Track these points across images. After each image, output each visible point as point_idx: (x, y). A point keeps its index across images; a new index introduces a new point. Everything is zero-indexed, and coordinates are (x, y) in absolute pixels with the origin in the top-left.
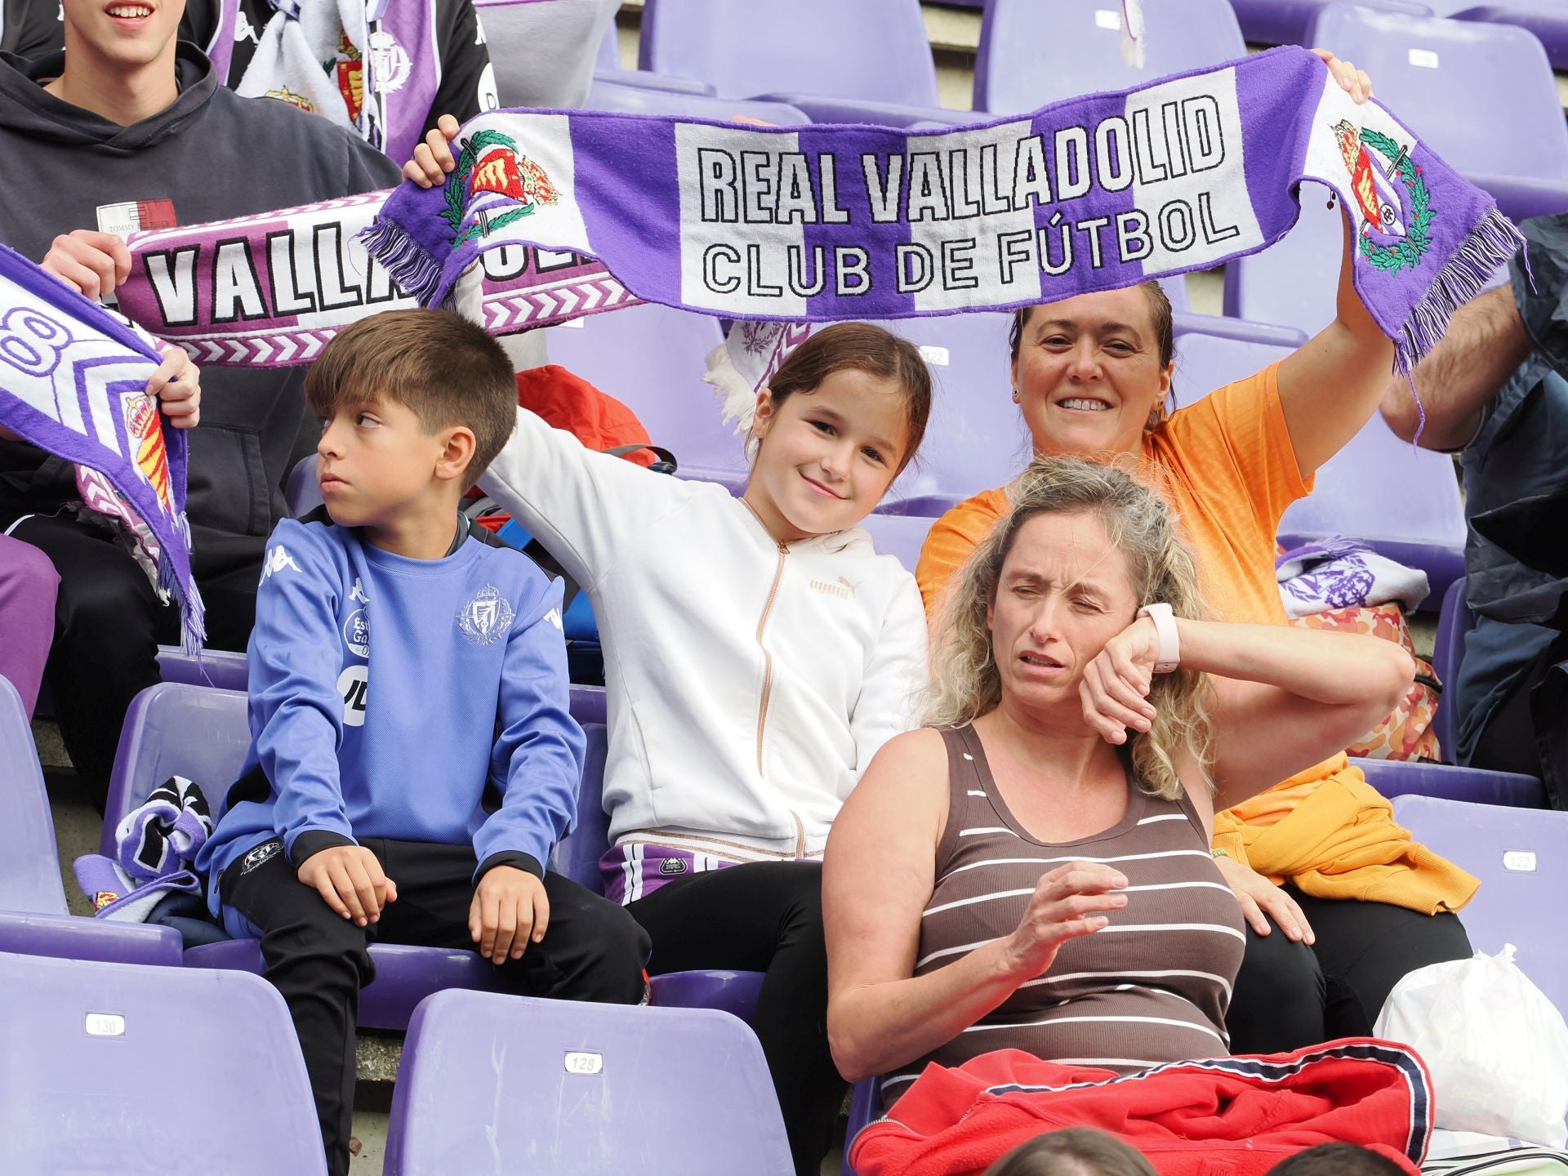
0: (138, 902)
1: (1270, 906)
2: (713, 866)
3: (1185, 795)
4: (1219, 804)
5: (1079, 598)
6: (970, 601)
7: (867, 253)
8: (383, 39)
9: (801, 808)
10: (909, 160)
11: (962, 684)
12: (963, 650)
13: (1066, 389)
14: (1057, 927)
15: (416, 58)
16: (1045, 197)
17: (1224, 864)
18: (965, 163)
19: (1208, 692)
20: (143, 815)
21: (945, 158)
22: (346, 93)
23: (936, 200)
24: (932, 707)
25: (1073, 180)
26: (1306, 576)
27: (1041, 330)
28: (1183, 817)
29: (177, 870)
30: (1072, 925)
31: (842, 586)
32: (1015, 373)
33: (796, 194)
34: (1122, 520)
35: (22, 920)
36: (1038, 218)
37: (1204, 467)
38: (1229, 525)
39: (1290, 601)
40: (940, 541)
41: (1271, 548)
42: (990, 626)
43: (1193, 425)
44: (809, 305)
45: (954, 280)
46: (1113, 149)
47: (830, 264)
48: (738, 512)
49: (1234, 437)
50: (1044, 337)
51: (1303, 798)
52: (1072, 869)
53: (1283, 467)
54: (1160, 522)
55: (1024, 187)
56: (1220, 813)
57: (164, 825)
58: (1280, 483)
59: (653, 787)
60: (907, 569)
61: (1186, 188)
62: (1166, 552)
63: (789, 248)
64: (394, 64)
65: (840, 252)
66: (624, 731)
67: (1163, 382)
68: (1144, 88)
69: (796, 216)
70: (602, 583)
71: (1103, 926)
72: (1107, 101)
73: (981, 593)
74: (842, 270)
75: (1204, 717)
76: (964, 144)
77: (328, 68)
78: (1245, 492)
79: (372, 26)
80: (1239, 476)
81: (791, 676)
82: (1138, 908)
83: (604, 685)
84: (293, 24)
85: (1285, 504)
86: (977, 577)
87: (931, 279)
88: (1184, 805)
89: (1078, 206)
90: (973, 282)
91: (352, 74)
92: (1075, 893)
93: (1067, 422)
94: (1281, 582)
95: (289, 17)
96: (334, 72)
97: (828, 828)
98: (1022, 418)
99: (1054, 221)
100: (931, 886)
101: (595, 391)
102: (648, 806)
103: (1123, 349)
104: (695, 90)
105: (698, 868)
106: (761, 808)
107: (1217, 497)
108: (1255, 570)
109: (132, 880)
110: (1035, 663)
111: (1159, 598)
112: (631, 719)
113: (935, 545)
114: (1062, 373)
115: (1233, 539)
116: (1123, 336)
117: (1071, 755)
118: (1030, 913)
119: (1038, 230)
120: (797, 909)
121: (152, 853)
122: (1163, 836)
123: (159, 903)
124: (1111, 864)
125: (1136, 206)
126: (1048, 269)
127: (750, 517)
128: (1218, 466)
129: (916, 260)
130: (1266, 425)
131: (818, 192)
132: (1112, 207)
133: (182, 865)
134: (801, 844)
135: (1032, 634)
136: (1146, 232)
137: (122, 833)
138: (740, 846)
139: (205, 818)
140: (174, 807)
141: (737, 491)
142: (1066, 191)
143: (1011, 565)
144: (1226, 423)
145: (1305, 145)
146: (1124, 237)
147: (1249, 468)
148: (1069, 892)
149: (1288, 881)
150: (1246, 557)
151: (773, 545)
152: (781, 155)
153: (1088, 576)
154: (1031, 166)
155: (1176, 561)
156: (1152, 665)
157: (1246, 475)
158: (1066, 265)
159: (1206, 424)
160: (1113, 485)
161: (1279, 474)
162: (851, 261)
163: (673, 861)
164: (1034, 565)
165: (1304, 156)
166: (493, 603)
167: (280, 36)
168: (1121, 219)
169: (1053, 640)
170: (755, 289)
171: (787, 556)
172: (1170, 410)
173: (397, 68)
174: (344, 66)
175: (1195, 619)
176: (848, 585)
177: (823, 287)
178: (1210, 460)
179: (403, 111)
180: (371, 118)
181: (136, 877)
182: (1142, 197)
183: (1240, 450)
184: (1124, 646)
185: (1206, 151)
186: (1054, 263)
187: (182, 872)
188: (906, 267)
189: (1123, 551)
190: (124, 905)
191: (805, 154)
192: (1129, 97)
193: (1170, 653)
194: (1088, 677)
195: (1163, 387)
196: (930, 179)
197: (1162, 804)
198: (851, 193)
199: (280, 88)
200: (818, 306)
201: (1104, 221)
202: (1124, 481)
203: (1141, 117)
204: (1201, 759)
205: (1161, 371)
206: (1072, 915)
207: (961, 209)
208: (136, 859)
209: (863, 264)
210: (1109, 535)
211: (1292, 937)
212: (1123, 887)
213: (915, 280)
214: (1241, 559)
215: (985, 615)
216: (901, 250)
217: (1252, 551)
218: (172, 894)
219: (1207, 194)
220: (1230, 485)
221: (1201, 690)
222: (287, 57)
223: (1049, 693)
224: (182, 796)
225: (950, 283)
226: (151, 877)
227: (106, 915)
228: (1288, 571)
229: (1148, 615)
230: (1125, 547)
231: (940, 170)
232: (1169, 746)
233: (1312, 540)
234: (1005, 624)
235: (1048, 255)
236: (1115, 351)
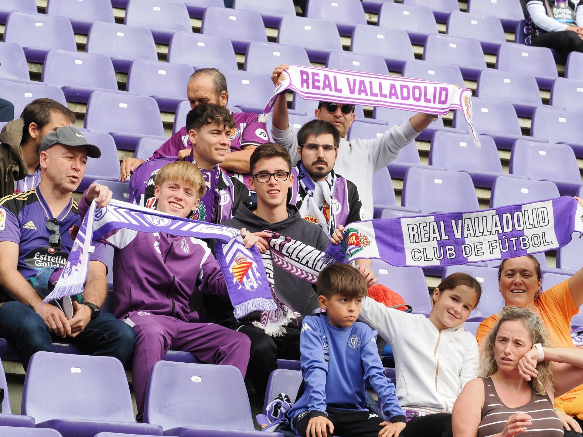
0: (273, 427)
1: (570, 423)
2: (424, 415)
3: (547, 394)
4: (556, 396)
5: (517, 343)
6: (488, 344)
7: (454, 247)
8: (335, 201)
9: (447, 400)
10: (463, 221)
11: (488, 366)
12: (487, 357)
13: (513, 287)
14: (513, 430)
15: (343, 205)
16: (500, 232)
17: (557, 412)
18: (478, 221)
19: (552, 366)
20: (273, 404)
21: (473, 220)
22: (325, 215)
23: (471, 232)
24: (480, 372)
25: (508, 227)
26: (579, 336)
27: (506, 272)
28: (546, 400)
29: (282, 418)
30: (517, 430)
31: (456, 341)
32: (500, 284)
33: (434, 233)
34: (527, 322)
35: (242, 431)
36: (499, 237)
37: (550, 307)
38: (557, 322)
39: (575, 343)
40: (482, 328)
41: (569, 328)
42: (494, 351)
43: (547, 296)
44: (440, 261)
45: (478, 253)
46: (519, 220)
47: (445, 251)
48: (428, 322)
49: (558, 299)
50: (507, 274)
51: (578, 394)
52: (517, 415)
53: (571, 306)
54: (538, 322)
55: (495, 229)
56: (556, 398)
57: (279, 406)
58: (570, 311)
59: (408, 395)
60: (474, 335)
61: (539, 231)
62: (539, 330)
63: (434, 247)
64: (337, 207)
65: (447, 247)
66: (401, 380)
67: (539, 285)
68: (527, 204)
69: (435, 239)
70: (393, 342)
71: (525, 430)
72: (516, 207)
73: (491, 342)
74: (448, 252)
75: (551, 373)
76: (478, 216)
77: (320, 209)
78: (561, 313)
79: (332, 197)
80: (559, 309)
81: (444, 365)
82: (535, 425)
83: (395, 368)
84: (312, 197)
85: (572, 316)
86: (490, 338)
87: (472, 253)
88: (547, 397)
89: (509, 234)
90: (483, 254)
91: (327, 210)
92: (518, 421)
93: (514, 296)
94: (572, 338)
95: (310, 196)
96: (322, 210)
97: (453, 405)
98: (502, 295)
99: (503, 238)
100: (480, 420)
101: (391, 291)
102: (407, 400)
103: (528, 276)
104: (416, 211)
105: (420, 415)
106: (436, 400)
107: (554, 315)
108: (564, 334)
109: (271, 421)
110: (505, 360)
111: (538, 342)
112: (402, 378)
113: (481, 329)
114: (512, 283)
115: (558, 326)
116: (527, 273)
117: (516, 385)
118: (506, 427)
119: (499, 240)
120: (446, 426)
121: (276, 414)
122: (541, 406)
123: (278, 427)
124: (526, 413)
125: (525, 235)
126: (502, 250)
127: (431, 323)
128: (554, 307)
129: (467, 248)
130: (566, 295)
131: (440, 232)
132: (519, 234)
133: (284, 417)
134: (447, 410)
135: (504, 353)
136: (528, 242)
137: (268, 408)
138: (431, 410)
139: (289, 403)
140: (281, 401)
141: (428, 316)
142: (506, 230)
143: (499, 334)
144: (555, 295)
145: (574, 222)
146: (522, 243)
147: (562, 307)
148: (516, 421)
149: (575, 417)
150: (562, 331)
151: (438, 331)
152: (430, 223)
153: (519, 337)
154: (496, 223)
155: (542, 332)
156: (537, 360)
157: (561, 309)
158: (507, 250)
159: (550, 296)
160: (525, 313)
161: (570, 308)
162: (450, 250)
163: (413, 414)
164: (504, 334)
165: (574, 225)
166: (356, 338)
167: (308, 201)
168: (521, 238)
169: (510, 354)
170: (426, 259)
171: (441, 334)
172: (541, 292)
173: (338, 208)
174: (325, 208)
175: (548, 347)
176: (457, 340)
177: (444, 257)
178: (552, 306)
179: (340, 219)
180: (332, 222)
181: (272, 420)
182: (526, 232)
183: (559, 303)
184: (529, 355)
185: (544, 221)
186: (504, 249)
187: (284, 418)
188: (465, 250)
189: (528, 330)
190: (269, 428)
191: (436, 222)
192: (523, 206)
193: (542, 356)
194: (520, 363)
195: (539, 286)
196: (469, 226)
197: (541, 397)
198: (449, 231)
199: (308, 214)
200: (443, 262)
201: (517, 238)
202: (528, 311)
203: (526, 212)
204: (551, 384)
205: (538, 282)
206: (517, 427)
207: (478, 234)
208: (272, 415)
209: (454, 250)
210: (524, 326)
211: (576, 431)
212: (530, 419)
213: (467, 254)
214: (560, 331)
215: (493, 348)
216: (463, 246)
217: (563, 329)
218: (281, 424)
219: (544, 233)
220: (557, 312)
221: (550, 366)
222: (310, 206)
223: (510, 368)
224: (283, 398)
225: (477, 254)
226: (276, 420)
227: (264, 430)
228: (574, 335)
229: (535, 347)
230: (528, 329)
231: (472, 223)
232: (542, 381)
233: (580, 327)
234: (497, 350)
235: (502, 247)
236: (525, 277)
